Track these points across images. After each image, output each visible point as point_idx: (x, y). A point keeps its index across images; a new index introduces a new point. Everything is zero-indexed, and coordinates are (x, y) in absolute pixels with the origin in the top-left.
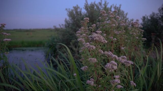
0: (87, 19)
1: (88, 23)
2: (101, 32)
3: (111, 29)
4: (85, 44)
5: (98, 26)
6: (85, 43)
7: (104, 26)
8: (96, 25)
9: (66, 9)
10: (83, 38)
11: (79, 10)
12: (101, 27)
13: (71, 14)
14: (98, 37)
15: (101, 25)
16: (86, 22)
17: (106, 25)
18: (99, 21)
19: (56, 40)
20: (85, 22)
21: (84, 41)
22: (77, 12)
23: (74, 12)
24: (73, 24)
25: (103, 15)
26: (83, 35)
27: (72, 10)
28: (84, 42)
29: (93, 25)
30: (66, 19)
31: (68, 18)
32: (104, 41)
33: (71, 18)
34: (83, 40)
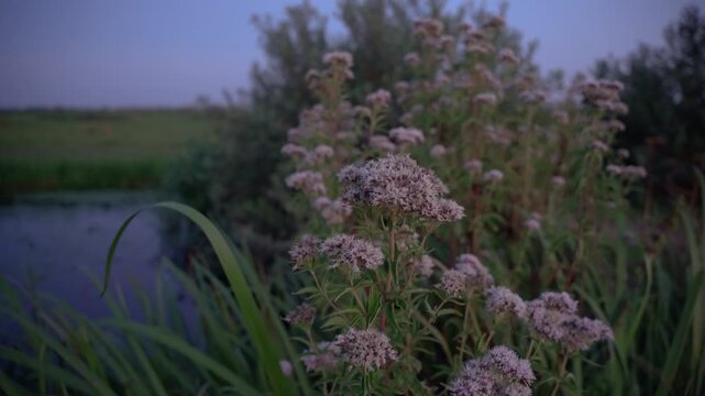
0: (341, 62)
1: (348, 81)
2: (417, 139)
3: (471, 120)
4: (324, 206)
5: (400, 100)
6: (324, 200)
7: (434, 99)
8: (394, 96)
9: (255, 19)
10: (316, 168)
11: (313, 25)
12: (418, 108)
13: (276, 43)
14: (403, 181)
15: (418, 94)
16: (336, 75)
17: (444, 99)
18: (407, 77)
19: (207, 162)
20: (331, 76)
21: (322, 187)
22: (304, 33)
23: (293, 35)
24: (287, 90)
25: (429, 40)
26: (319, 156)
27: (284, 26)
28: (320, 193)
29: (373, 97)
30: (255, 67)
31: (264, 61)
32: (445, 211)
33: (276, 62)
34: (316, 180)
